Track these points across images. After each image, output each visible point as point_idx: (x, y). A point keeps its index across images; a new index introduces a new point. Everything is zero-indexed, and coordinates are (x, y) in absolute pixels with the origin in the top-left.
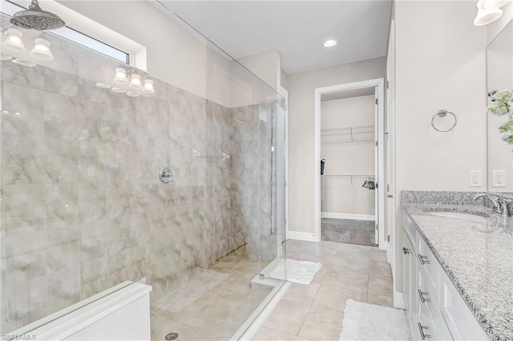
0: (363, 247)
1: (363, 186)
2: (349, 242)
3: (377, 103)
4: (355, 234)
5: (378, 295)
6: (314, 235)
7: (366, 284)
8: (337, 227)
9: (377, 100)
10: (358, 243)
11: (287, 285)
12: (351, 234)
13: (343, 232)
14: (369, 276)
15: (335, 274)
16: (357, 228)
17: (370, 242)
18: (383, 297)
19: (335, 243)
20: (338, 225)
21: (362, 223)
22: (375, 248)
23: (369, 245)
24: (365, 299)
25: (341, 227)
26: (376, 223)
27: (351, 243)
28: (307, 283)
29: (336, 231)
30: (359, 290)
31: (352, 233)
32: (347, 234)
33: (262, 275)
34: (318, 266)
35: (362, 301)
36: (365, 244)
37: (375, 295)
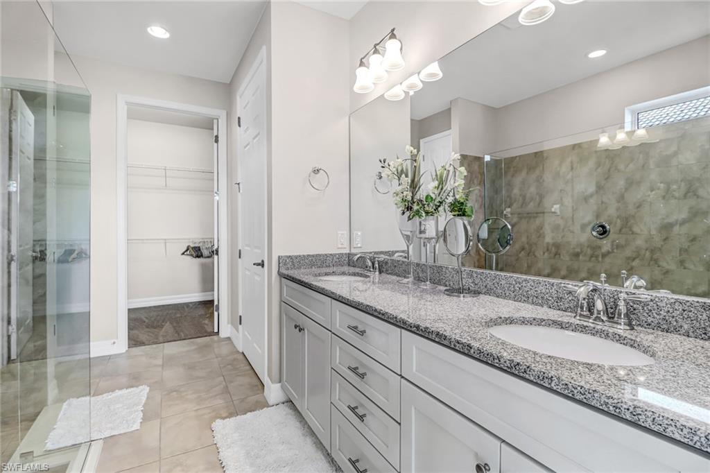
0: (199, 340)
1: (183, 254)
2: (176, 339)
3: (217, 141)
4: (180, 324)
5: (246, 398)
6: (114, 343)
7: (226, 391)
8: (146, 321)
9: (217, 137)
10: (190, 337)
11: (96, 448)
12: (174, 327)
13: (162, 327)
14: (224, 378)
15: (175, 393)
16: (178, 315)
17: (206, 332)
18: (253, 399)
19: (154, 346)
20: (147, 318)
21: (183, 307)
22: (215, 338)
23: (206, 336)
24: (234, 411)
25: (153, 319)
26: (216, 303)
27: (180, 340)
28: (136, 426)
29: (147, 327)
30: (219, 402)
31: (175, 325)
32: (168, 327)
33: (26, 456)
34: (143, 391)
35: (230, 415)
36: (201, 335)
37: (242, 401)
